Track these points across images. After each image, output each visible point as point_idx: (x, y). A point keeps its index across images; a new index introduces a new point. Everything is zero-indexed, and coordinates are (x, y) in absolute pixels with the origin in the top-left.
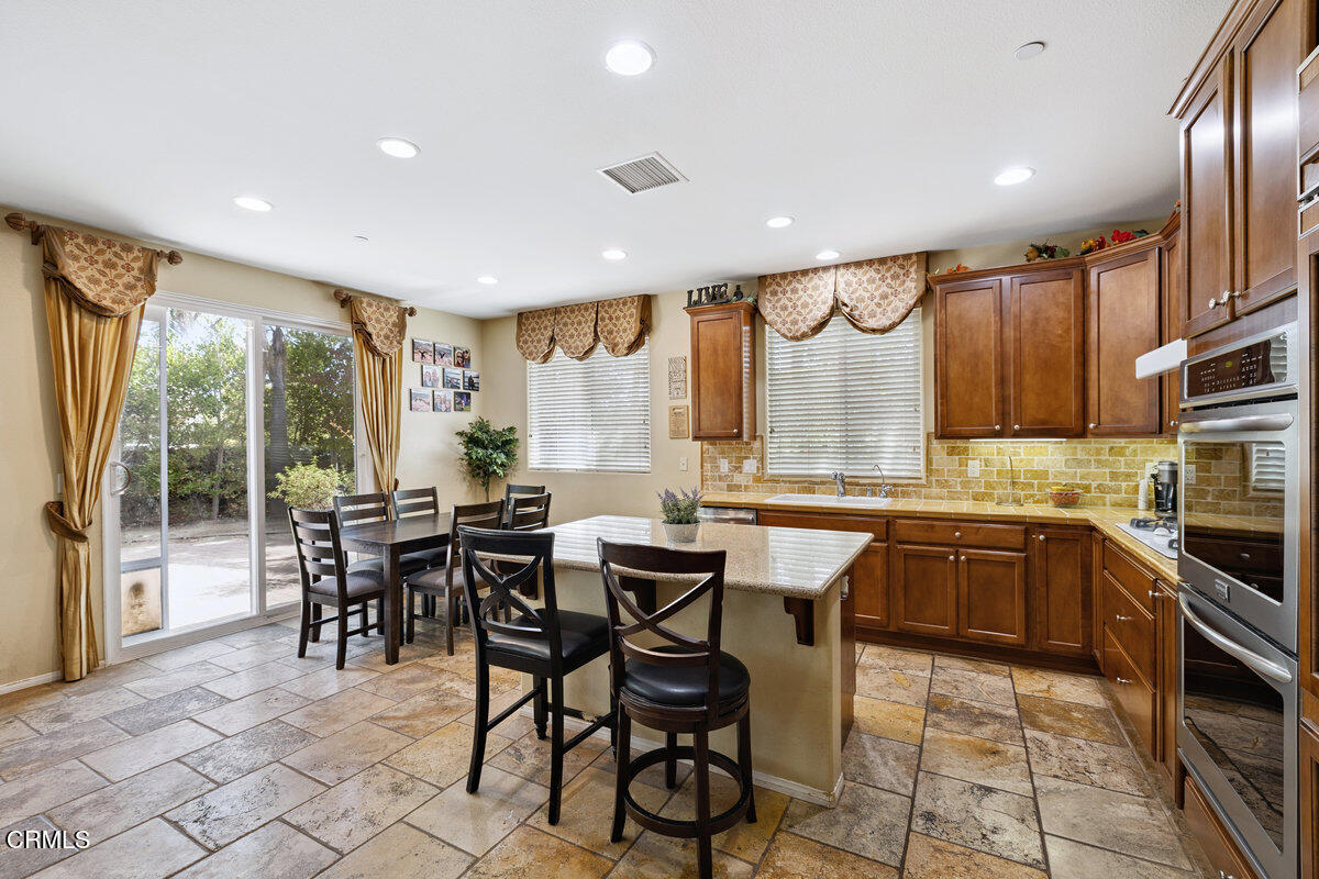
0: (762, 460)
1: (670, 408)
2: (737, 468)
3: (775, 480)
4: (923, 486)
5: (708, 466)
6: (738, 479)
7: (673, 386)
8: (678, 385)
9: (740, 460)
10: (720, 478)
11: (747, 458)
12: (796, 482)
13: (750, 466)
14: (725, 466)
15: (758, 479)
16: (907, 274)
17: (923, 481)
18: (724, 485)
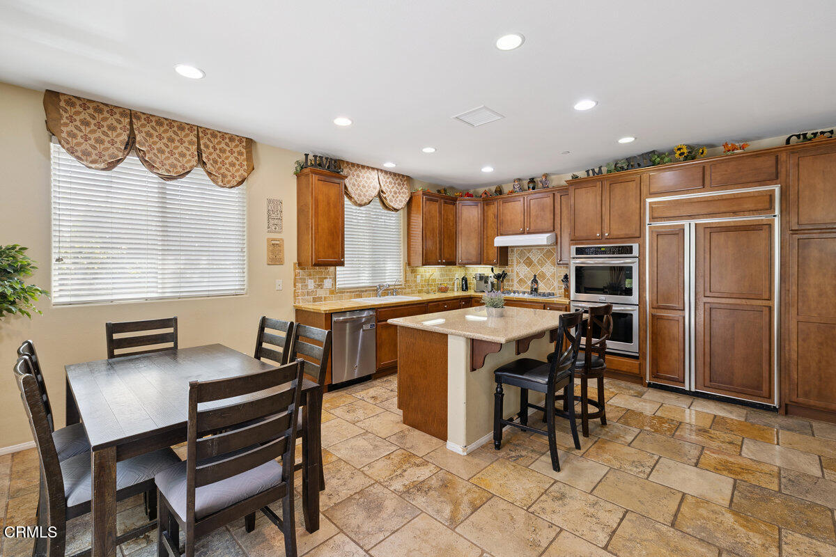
0: (335, 279)
1: (268, 239)
2: (319, 285)
3: (342, 291)
4: (404, 288)
5: (299, 285)
6: (321, 293)
7: (272, 222)
8: (276, 222)
9: (322, 280)
10: (308, 294)
11: (326, 278)
12: (353, 292)
13: (328, 283)
14: (311, 284)
15: (332, 292)
16: (403, 185)
17: (403, 286)
18: (311, 298)
